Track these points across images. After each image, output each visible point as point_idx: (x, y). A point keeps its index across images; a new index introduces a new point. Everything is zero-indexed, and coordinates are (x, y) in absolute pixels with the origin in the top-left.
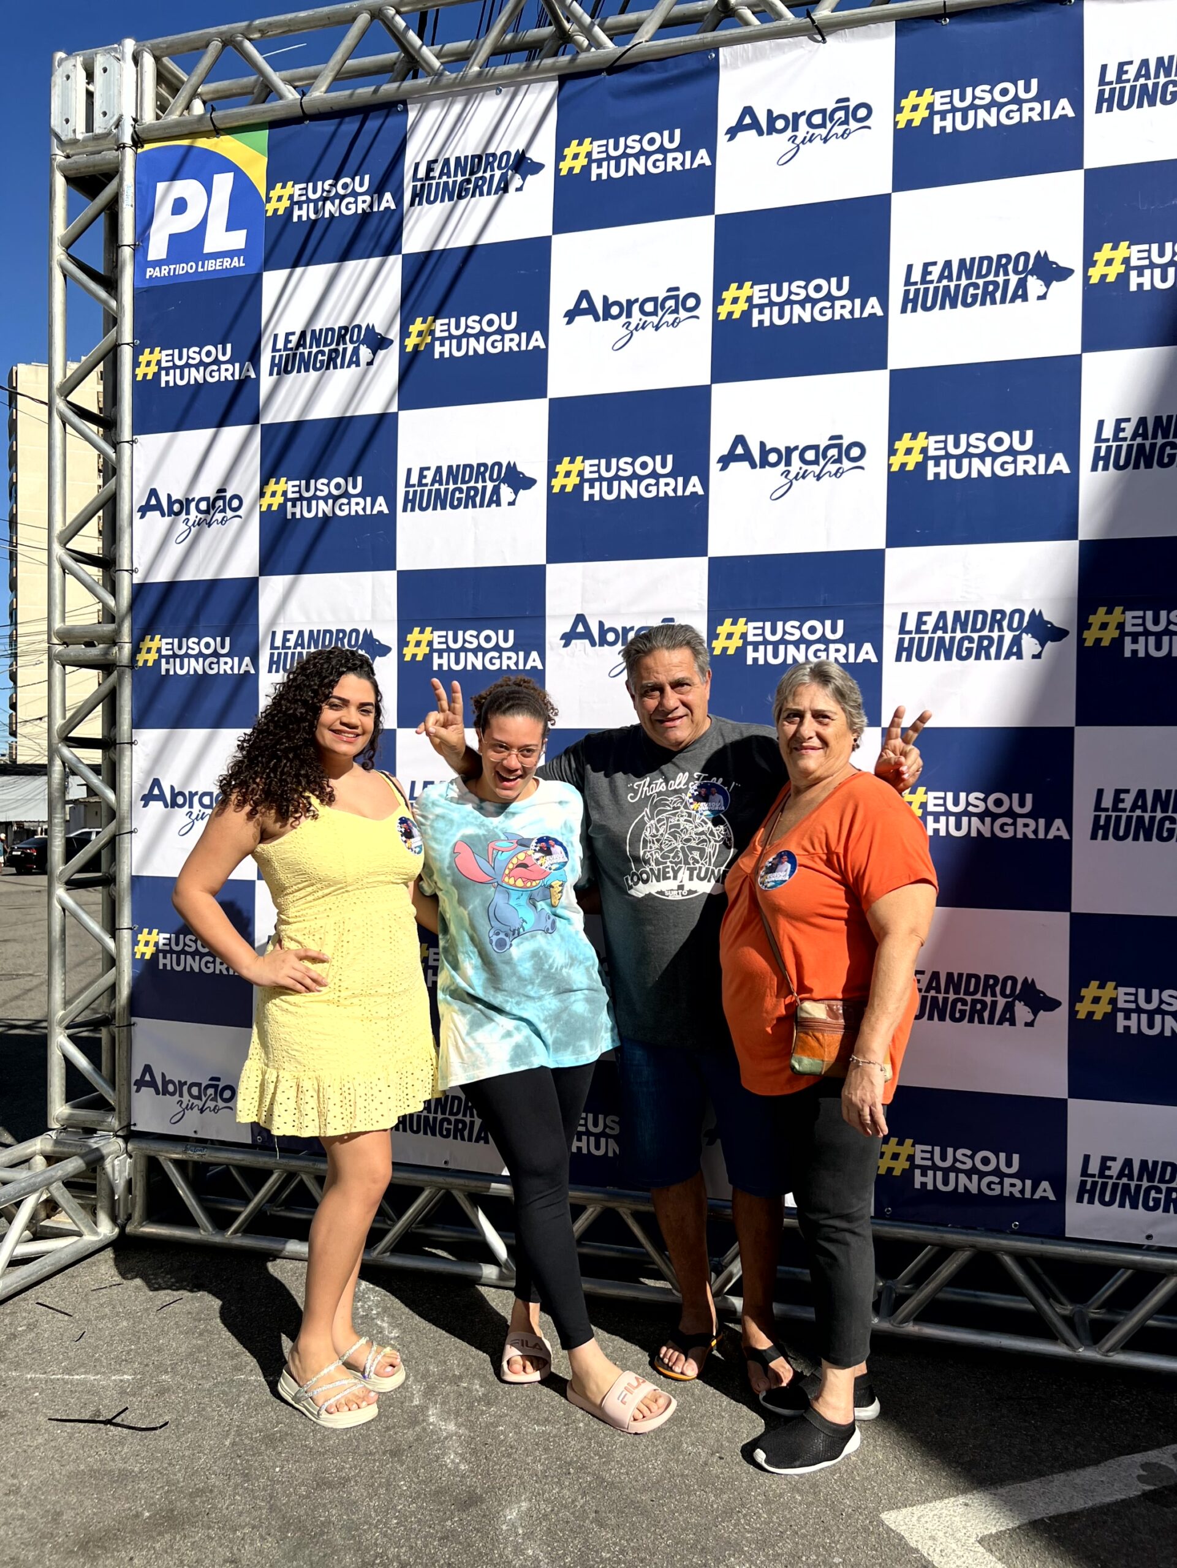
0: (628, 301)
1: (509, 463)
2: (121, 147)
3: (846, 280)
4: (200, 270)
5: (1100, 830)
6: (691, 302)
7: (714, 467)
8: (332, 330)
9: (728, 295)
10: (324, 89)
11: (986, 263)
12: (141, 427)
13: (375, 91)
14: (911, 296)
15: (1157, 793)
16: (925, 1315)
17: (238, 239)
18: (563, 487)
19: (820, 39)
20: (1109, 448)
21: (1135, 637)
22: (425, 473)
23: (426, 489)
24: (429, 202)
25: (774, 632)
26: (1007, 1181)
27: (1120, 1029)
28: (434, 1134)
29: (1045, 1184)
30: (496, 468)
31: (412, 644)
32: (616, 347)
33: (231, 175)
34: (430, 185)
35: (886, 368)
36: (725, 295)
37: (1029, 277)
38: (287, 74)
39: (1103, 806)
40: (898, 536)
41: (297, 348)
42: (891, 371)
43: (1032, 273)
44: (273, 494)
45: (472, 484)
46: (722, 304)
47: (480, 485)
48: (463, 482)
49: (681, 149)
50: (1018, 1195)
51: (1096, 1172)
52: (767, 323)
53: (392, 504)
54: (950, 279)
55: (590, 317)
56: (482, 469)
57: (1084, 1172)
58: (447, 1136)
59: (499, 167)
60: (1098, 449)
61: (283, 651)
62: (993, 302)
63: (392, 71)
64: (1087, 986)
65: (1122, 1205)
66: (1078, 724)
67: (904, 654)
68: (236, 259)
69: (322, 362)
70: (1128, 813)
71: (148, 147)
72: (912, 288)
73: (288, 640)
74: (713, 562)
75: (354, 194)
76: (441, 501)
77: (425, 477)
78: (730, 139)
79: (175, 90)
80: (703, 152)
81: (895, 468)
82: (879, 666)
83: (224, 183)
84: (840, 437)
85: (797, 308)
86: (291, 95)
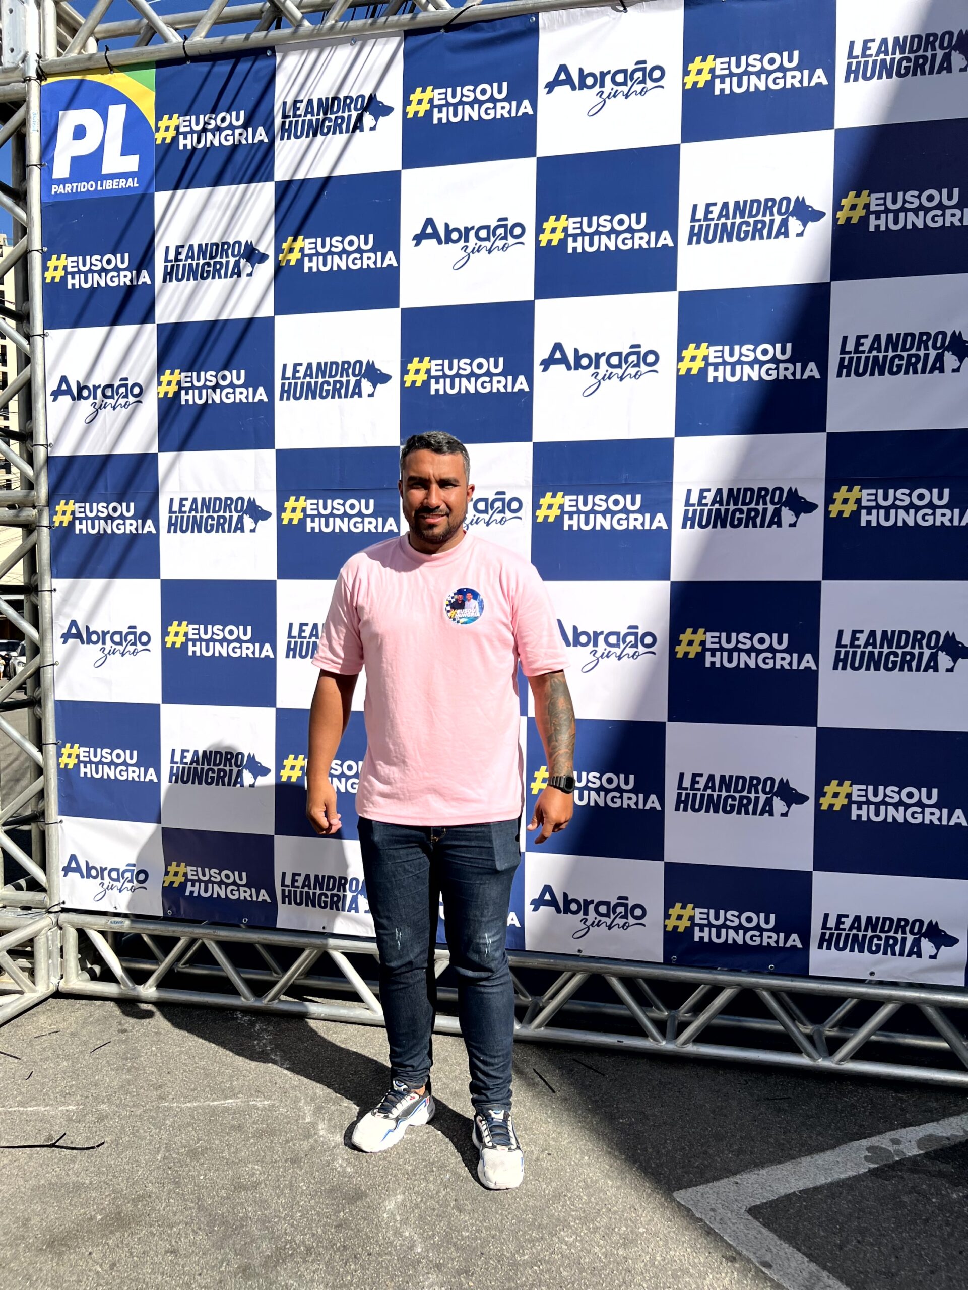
0: (466, 228)
1: (368, 362)
2: (27, 80)
3: (644, 216)
4: (99, 188)
5: (840, 662)
6: (517, 231)
7: (537, 368)
8: (217, 245)
9: (548, 226)
10: (203, 34)
11: (755, 205)
12: (51, 323)
13: (247, 38)
14: (696, 231)
15: (885, 633)
16: (702, 1037)
17: (132, 163)
18: (414, 382)
19: (622, 8)
20: (851, 359)
21: (869, 510)
22: (298, 368)
23: (299, 382)
24: (297, 137)
25: (585, 504)
26: (766, 934)
27: (854, 818)
28: (314, 906)
29: (794, 936)
30: (358, 365)
31: (289, 510)
32: (456, 267)
33: (124, 106)
34: (297, 122)
35: (675, 289)
36: (545, 225)
37: (790, 218)
38: (170, 17)
39: (843, 643)
40: (685, 427)
41: (186, 260)
42: (680, 293)
43: (792, 214)
44: (169, 383)
45: (338, 378)
46: (543, 233)
47: (344, 379)
48: (330, 376)
49: (508, 99)
50: (774, 944)
51: (833, 926)
52: (580, 250)
53: (270, 393)
54: (727, 218)
55: (435, 241)
56: (346, 366)
57: (824, 926)
58: (325, 907)
59: (356, 109)
60: (842, 360)
61: (180, 515)
62: (761, 238)
63: (260, 18)
64: (829, 784)
65: (852, 950)
66: (824, 579)
67: (689, 522)
68: (130, 180)
69: (208, 272)
70: (862, 649)
71: (50, 80)
72: (697, 224)
73: (184, 506)
74: (536, 445)
75: (231, 127)
76: (312, 392)
77: (298, 372)
78: (549, 92)
79: (73, 31)
80: (526, 103)
81: (682, 372)
82: (668, 533)
83: (117, 113)
84: (639, 346)
85: (604, 238)
86: (175, 38)
